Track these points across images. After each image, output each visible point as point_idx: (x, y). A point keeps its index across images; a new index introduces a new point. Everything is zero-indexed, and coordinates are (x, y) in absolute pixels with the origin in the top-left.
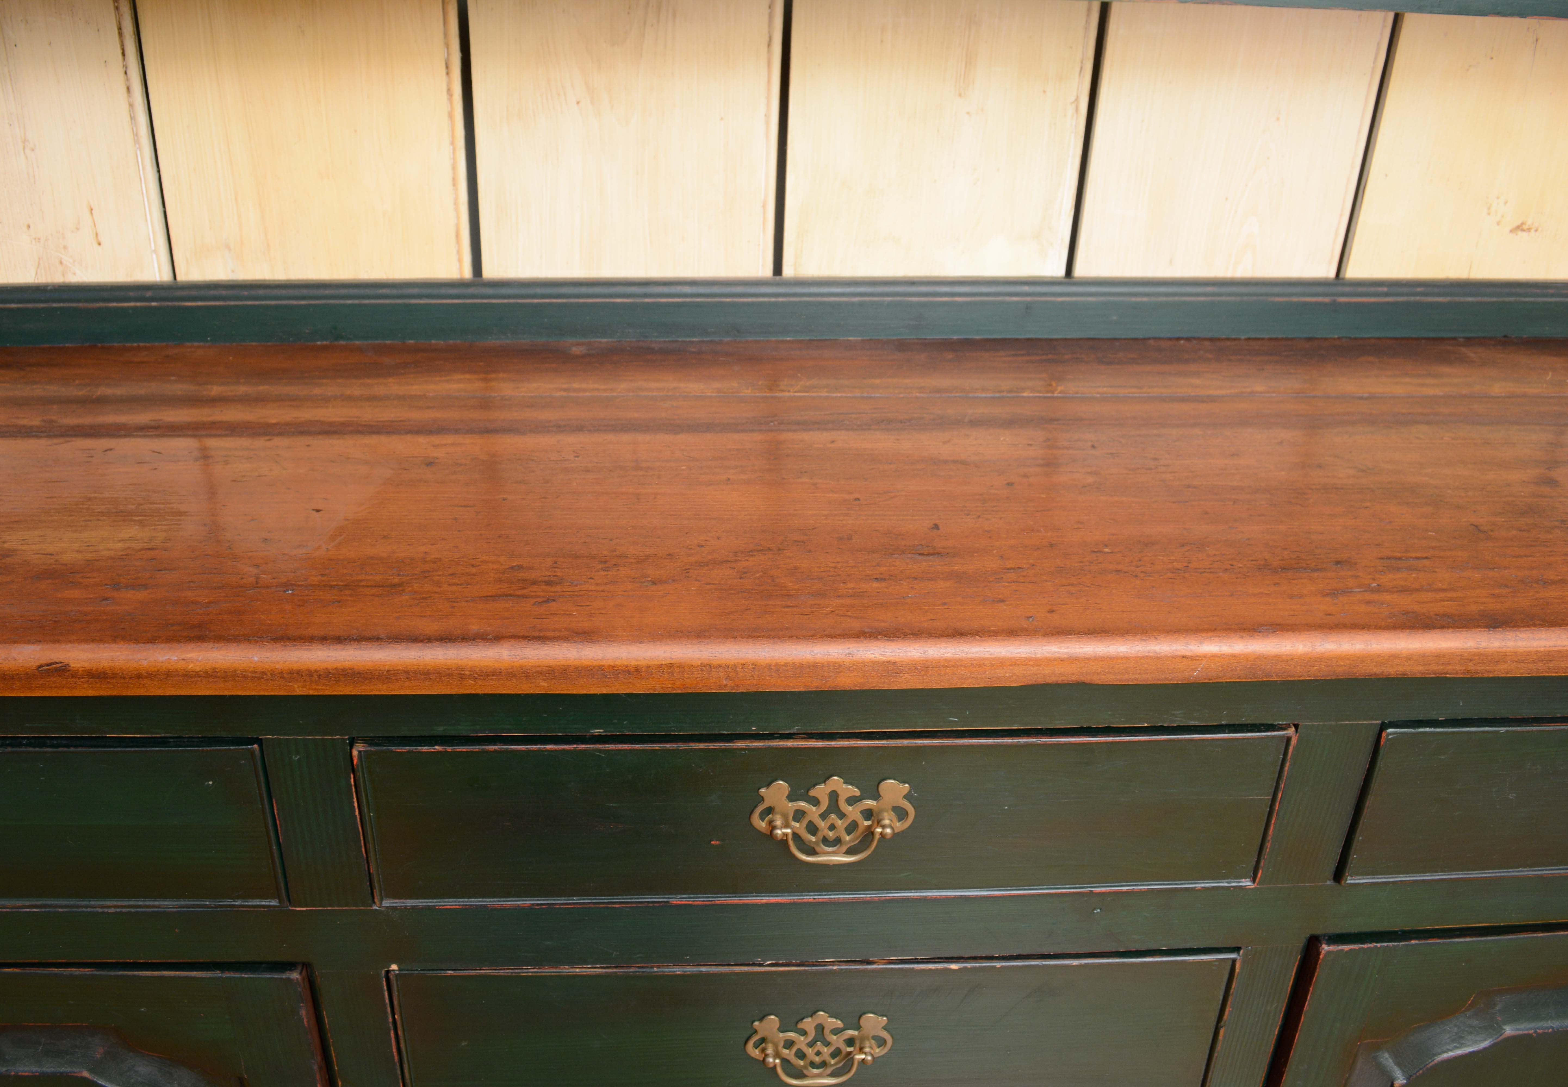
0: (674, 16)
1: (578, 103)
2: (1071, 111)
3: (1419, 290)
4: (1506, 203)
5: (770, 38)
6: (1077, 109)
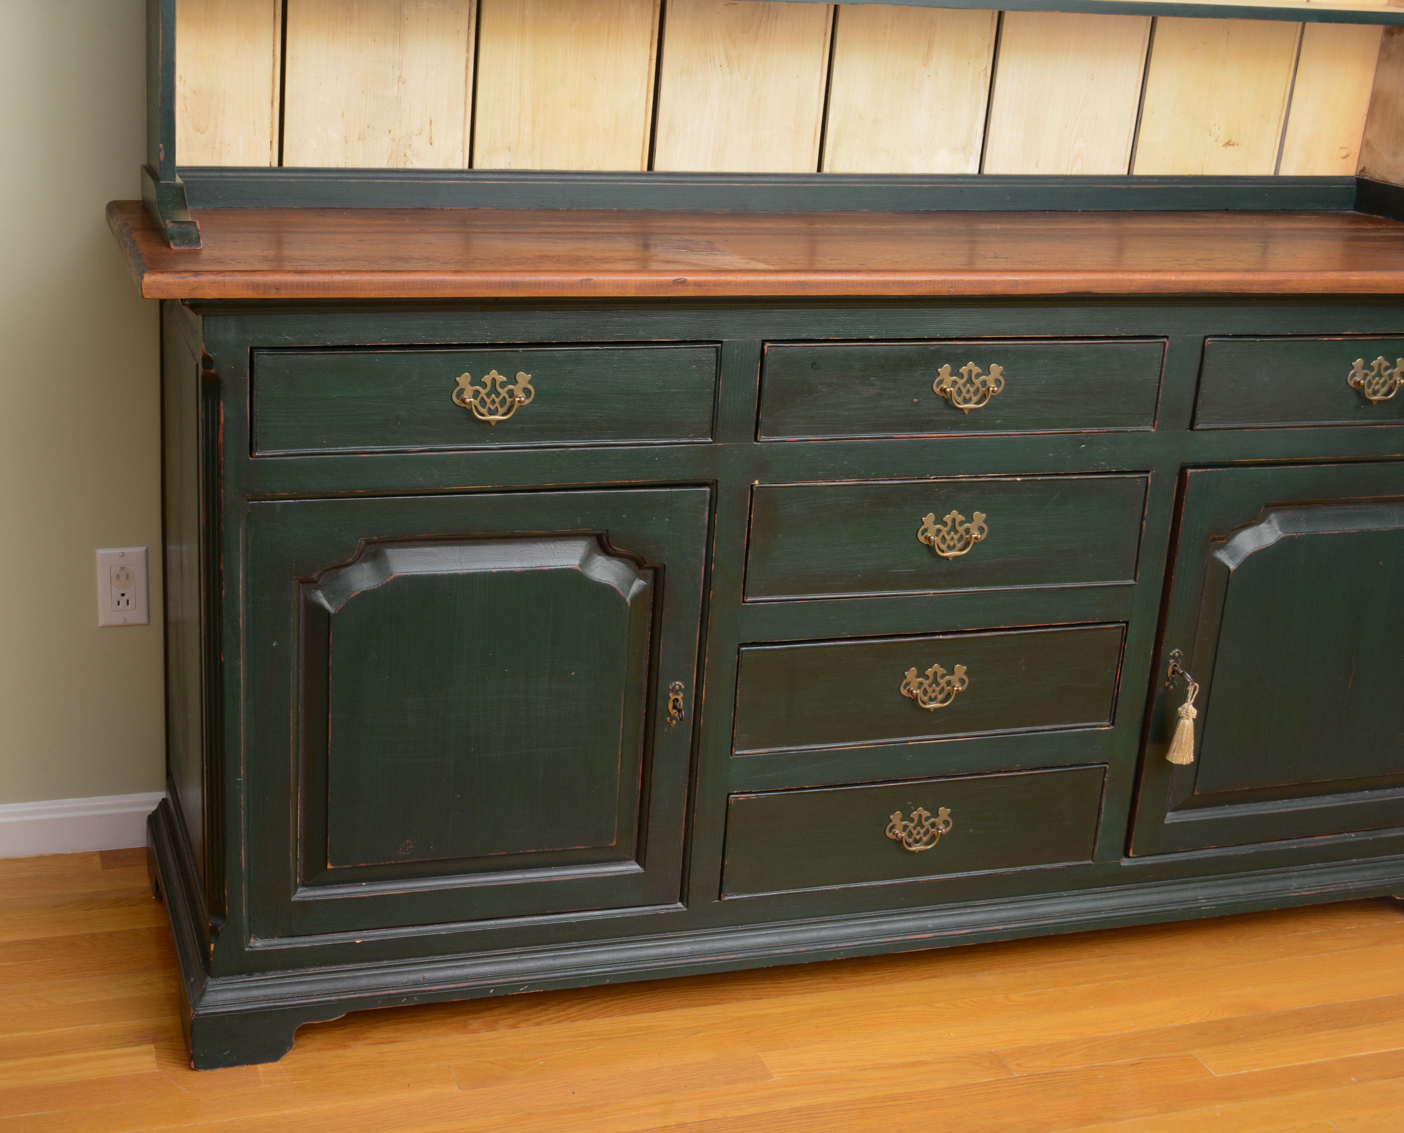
0: (777, 18)
1: (721, 66)
2: (982, 75)
3: (1176, 180)
4: (1219, 128)
5: (826, 30)
6: (986, 75)
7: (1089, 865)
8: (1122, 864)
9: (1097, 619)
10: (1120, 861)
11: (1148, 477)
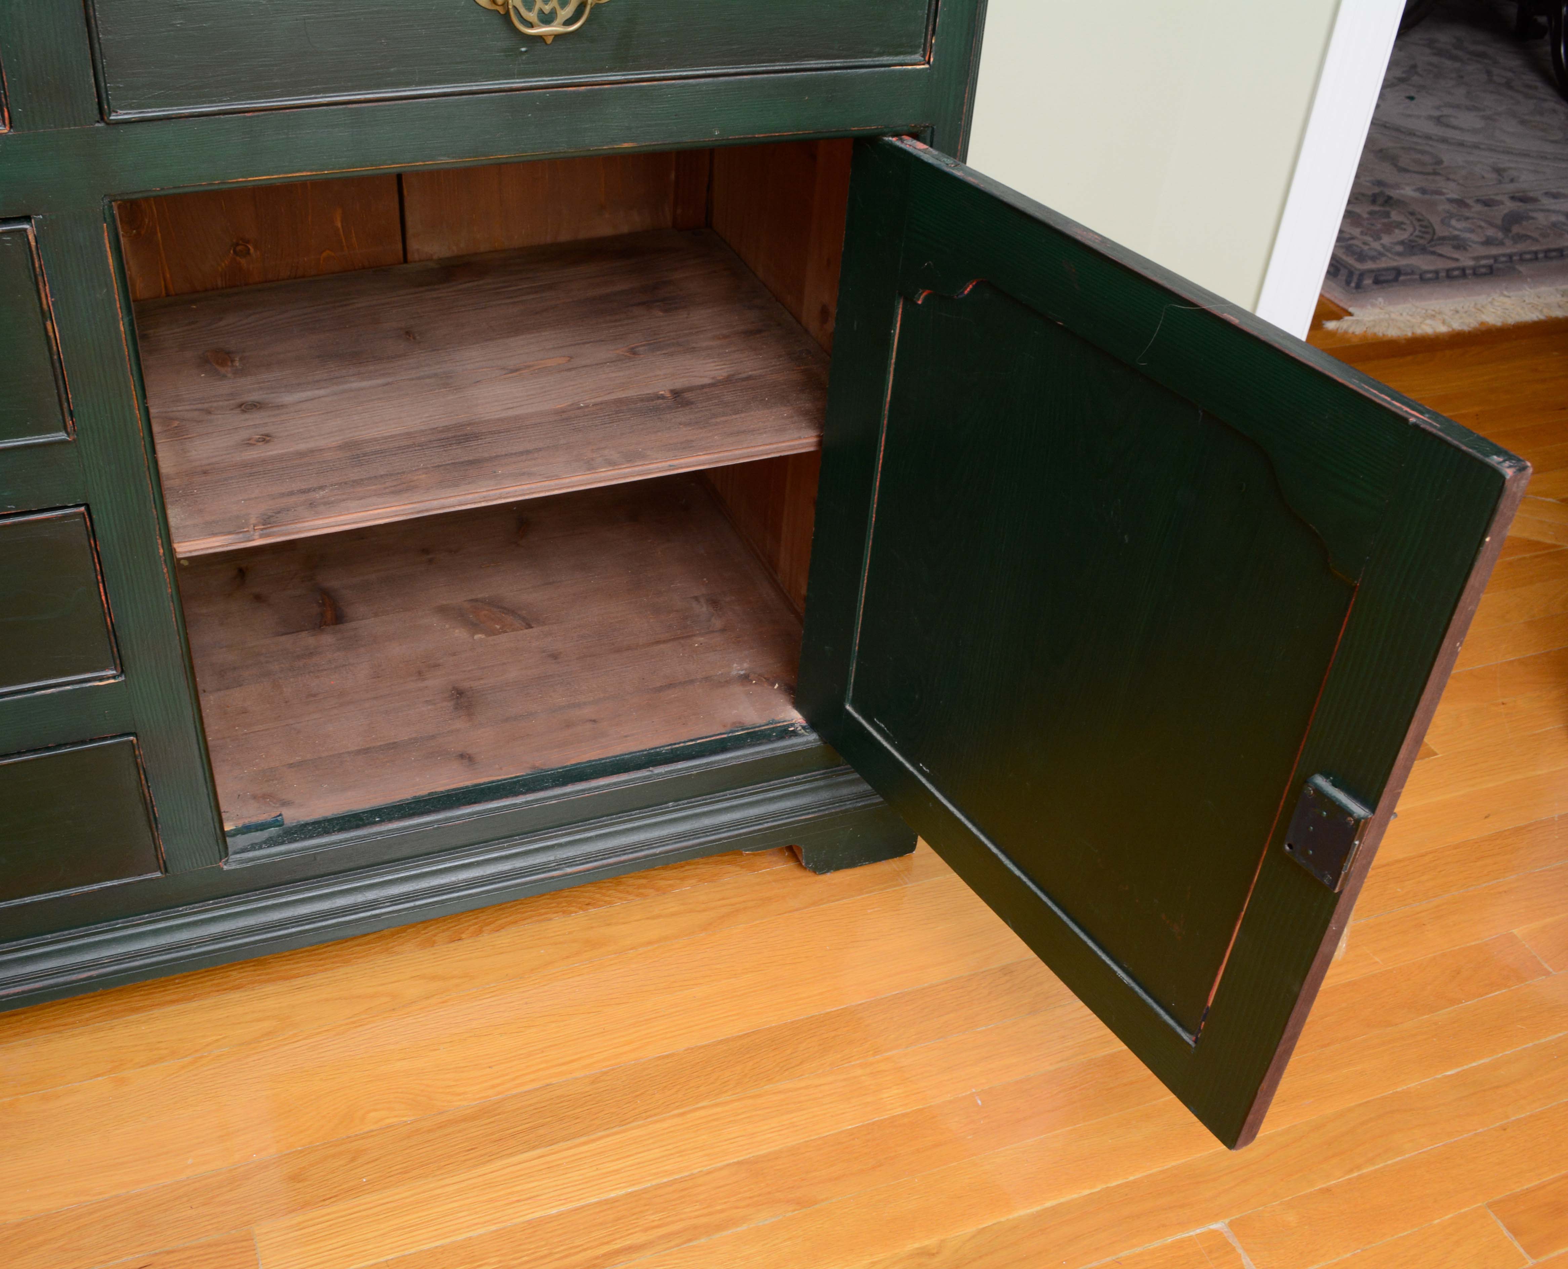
7: (157, 878)
8: (225, 868)
9: (12, 508)
10: (220, 864)
11: (25, 230)
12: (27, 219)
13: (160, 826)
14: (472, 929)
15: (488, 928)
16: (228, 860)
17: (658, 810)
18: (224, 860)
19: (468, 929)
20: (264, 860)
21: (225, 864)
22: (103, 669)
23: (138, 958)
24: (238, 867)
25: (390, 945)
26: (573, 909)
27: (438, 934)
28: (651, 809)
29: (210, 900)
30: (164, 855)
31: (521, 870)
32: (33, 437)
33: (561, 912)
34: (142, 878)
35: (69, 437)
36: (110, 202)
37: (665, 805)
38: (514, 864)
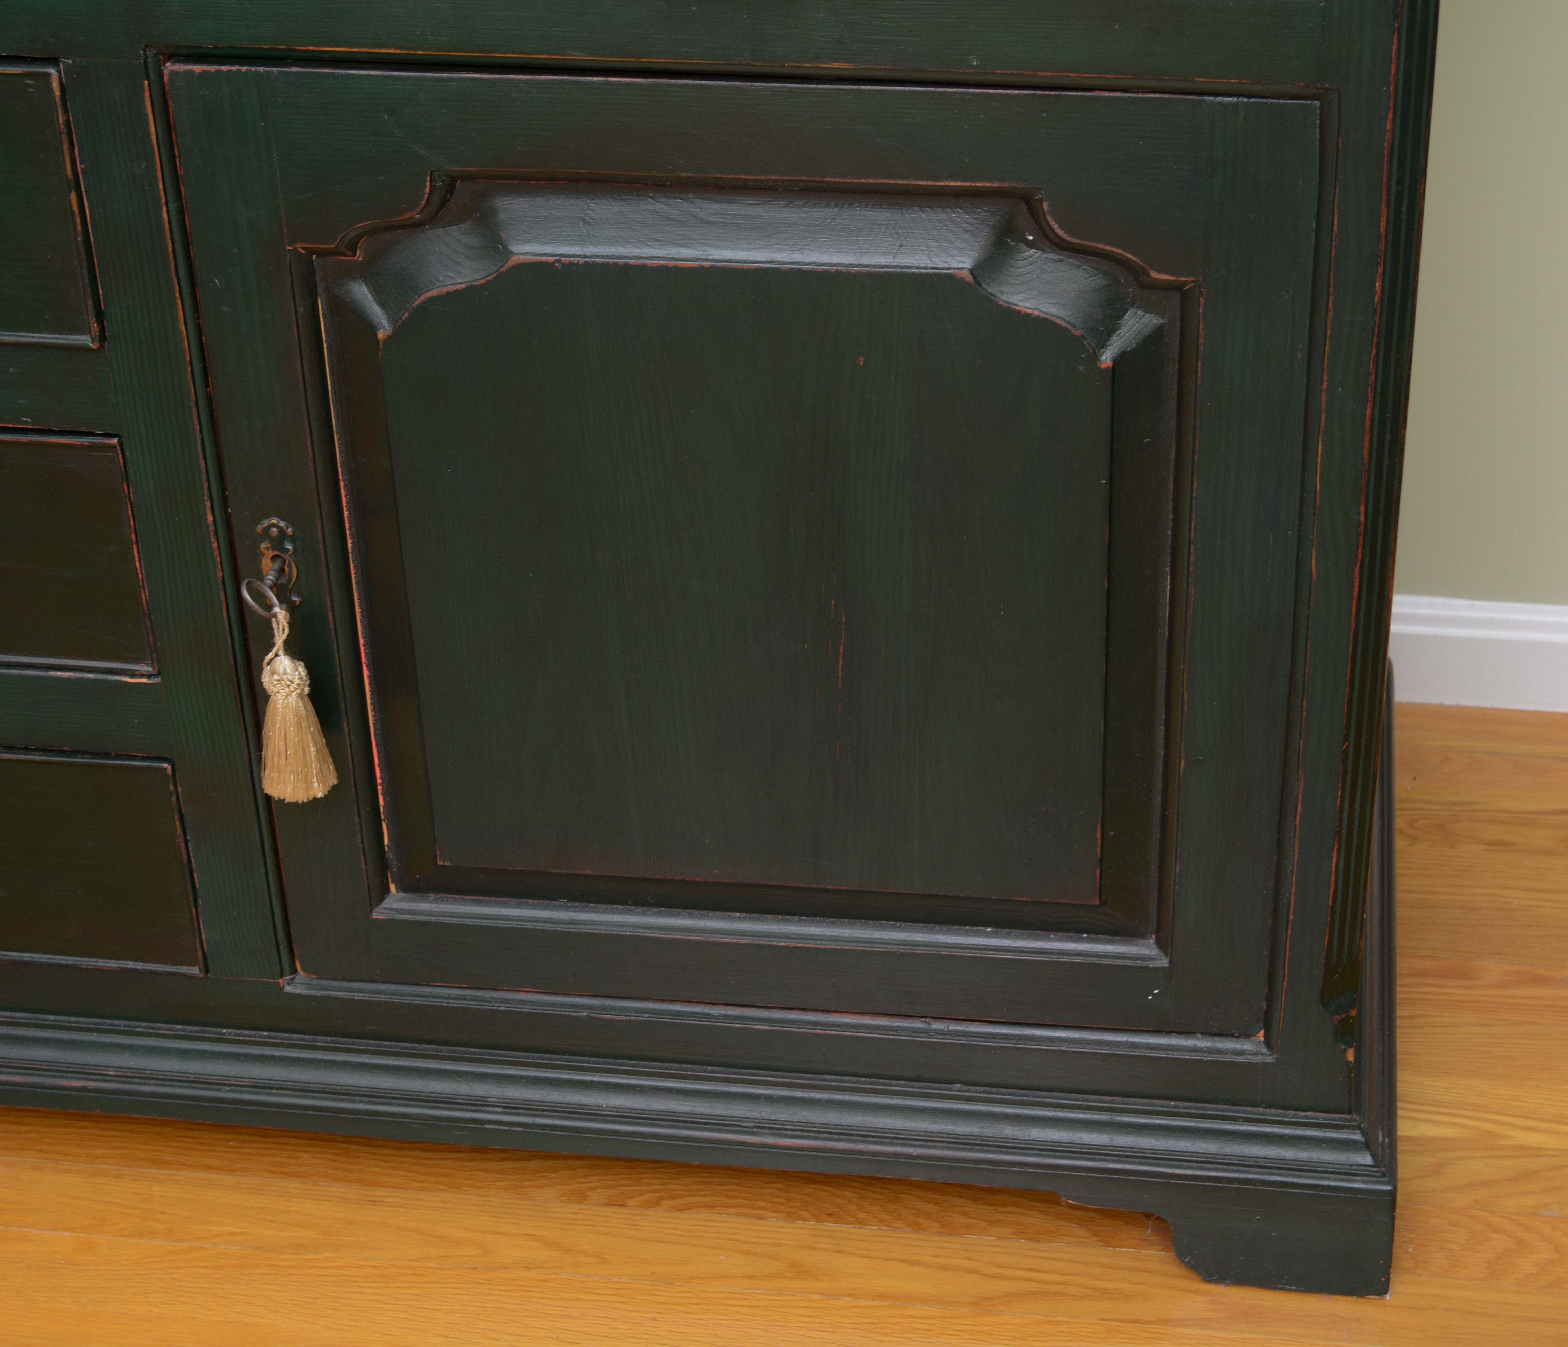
7: (192, 977)
8: (288, 989)
9: (27, 421)
10: (280, 980)
11: (49, 75)
12: (53, 61)
13: (200, 901)
14: (647, 1196)
15: (671, 1202)
16: (293, 979)
17: (934, 1089)
18: (288, 978)
19: (641, 1195)
20: (342, 993)
21: (289, 984)
22: (137, 661)
23: (152, 1082)
24: (305, 992)
25: (527, 1183)
26: (803, 1213)
27: (598, 1188)
28: (923, 1084)
29: (265, 1030)
30: (205, 945)
31: (701, 1118)
32: (52, 336)
33: (784, 1212)
34: (174, 969)
35: (93, 343)
36: (156, 55)
37: (948, 1086)
38: (695, 1107)
